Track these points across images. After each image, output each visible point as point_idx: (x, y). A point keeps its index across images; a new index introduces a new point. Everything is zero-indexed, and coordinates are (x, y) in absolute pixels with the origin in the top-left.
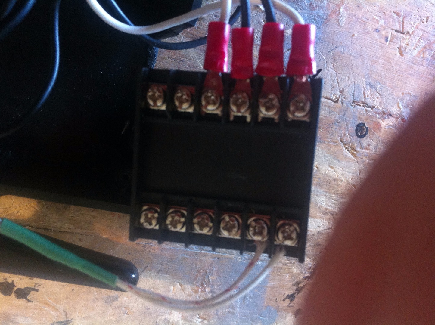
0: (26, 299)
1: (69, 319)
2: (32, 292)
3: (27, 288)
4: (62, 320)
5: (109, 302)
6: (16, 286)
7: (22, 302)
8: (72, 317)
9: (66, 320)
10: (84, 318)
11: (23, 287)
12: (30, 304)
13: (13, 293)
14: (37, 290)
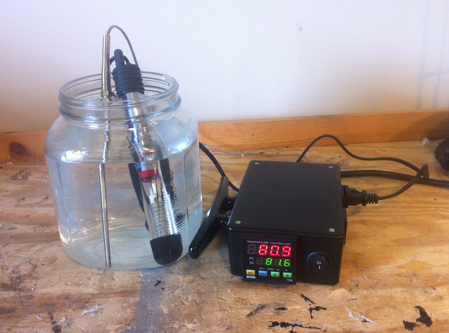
0: (272, 322)
1: (248, 317)
2: (271, 325)
3: (274, 326)
4: (251, 316)
5: (230, 327)
6: (280, 326)
7: (274, 321)
8: (247, 318)
9: (250, 317)
10: (240, 319)
11: (276, 326)
12: (270, 320)
13: (280, 323)
14: (269, 326)
